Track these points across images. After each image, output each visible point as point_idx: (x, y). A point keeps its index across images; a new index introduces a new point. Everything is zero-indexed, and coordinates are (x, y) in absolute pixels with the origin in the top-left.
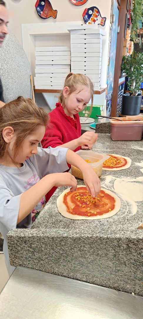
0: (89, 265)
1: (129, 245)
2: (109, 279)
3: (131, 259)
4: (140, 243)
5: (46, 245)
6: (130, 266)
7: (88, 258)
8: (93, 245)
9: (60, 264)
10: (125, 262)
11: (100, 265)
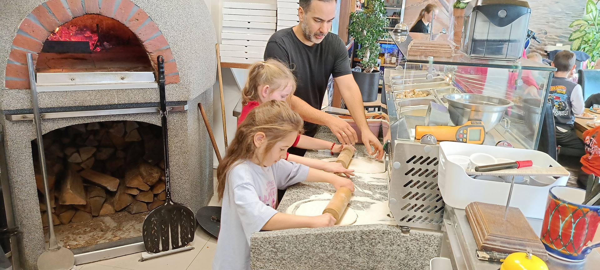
3: (364, 249)
4: (371, 234)
5: (290, 243)
7: (327, 252)
8: (333, 240)
9: (302, 262)
10: (360, 253)
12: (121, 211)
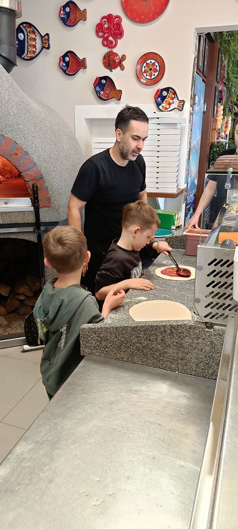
0: (144, 349)
1: (172, 330)
3: (174, 342)
4: (179, 328)
5: (111, 334)
6: (174, 348)
7: (143, 343)
8: (147, 332)
9: (122, 351)
10: (170, 345)
11: (152, 348)
12: (12, 312)
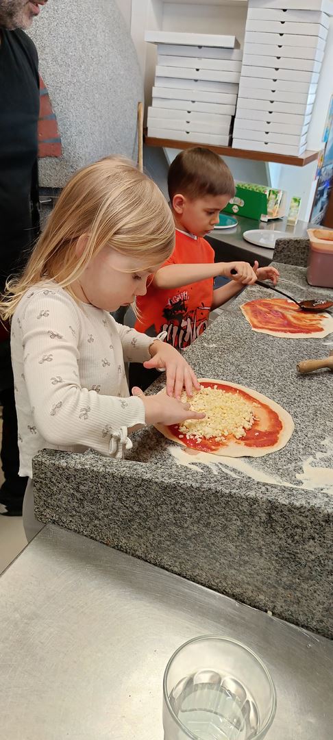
0: (188, 542)
1: (273, 516)
2: (226, 578)
3: (273, 543)
4: (294, 515)
5: (108, 490)
6: (270, 558)
8: (201, 504)
9: (132, 533)
10: (260, 548)
11: (210, 545)
